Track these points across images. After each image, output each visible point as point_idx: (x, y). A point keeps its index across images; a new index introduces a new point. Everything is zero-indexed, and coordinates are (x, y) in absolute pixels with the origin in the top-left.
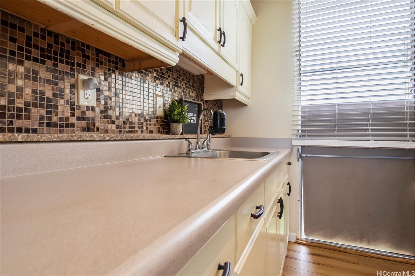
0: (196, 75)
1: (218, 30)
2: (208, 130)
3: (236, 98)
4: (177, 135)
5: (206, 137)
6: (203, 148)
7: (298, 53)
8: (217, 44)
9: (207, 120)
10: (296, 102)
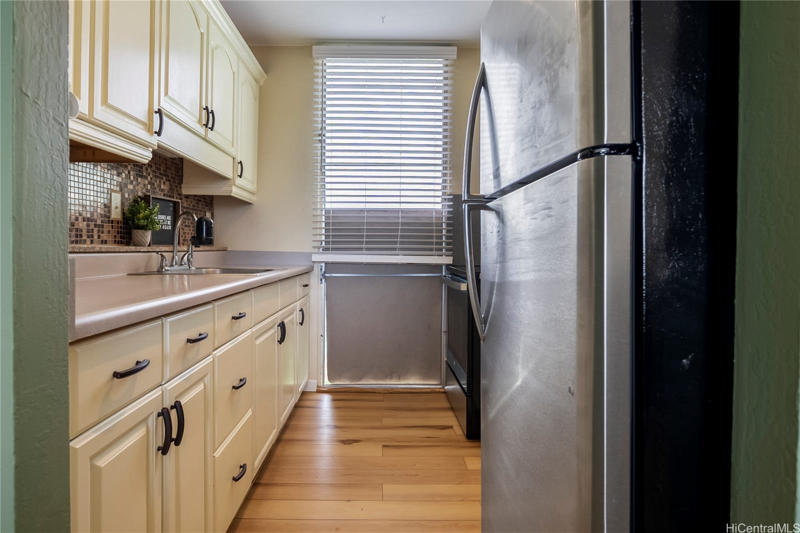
0: (170, 158)
1: (204, 109)
2: (190, 240)
3: (232, 194)
4: (143, 246)
5: (187, 250)
6: (182, 265)
7: (320, 138)
8: (202, 127)
9: (187, 224)
10: (319, 204)
